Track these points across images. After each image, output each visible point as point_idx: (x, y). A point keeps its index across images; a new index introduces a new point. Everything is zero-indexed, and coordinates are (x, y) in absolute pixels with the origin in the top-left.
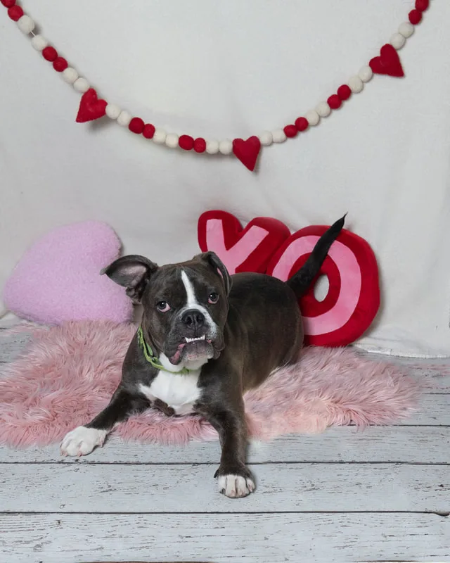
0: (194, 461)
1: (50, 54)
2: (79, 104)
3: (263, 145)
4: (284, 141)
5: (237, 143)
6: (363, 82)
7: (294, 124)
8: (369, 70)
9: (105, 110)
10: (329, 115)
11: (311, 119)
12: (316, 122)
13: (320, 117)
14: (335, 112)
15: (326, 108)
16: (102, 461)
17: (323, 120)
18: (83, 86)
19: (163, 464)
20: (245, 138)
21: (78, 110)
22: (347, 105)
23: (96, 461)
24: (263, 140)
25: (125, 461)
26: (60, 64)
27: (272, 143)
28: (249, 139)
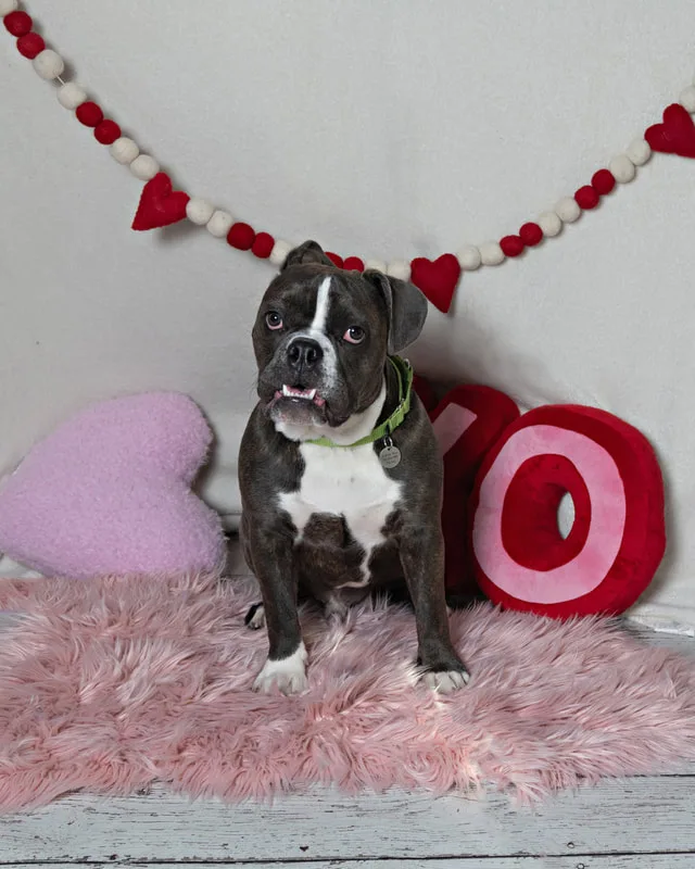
0: (334, 854)
1: (89, 113)
2: (138, 199)
3: (464, 270)
4: (502, 262)
5: (419, 265)
6: (635, 166)
7: (516, 233)
8: (645, 146)
9: (185, 210)
10: (578, 218)
11: (547, 226)
12: (557, 230)
13: (563, 223)
14: (589, 215)
15: (572, 208)
16: (159, 857)
17: (569, 228)
18: (148, 169)
19: (274, 861)
20: (433, 257)
21: (136, 210)
22: (608, 201)
23: (150, 858)
24: (465, 260)
25: (204, 857)
26: (107, 131)
27: (479, 266)
28: (440, 258)
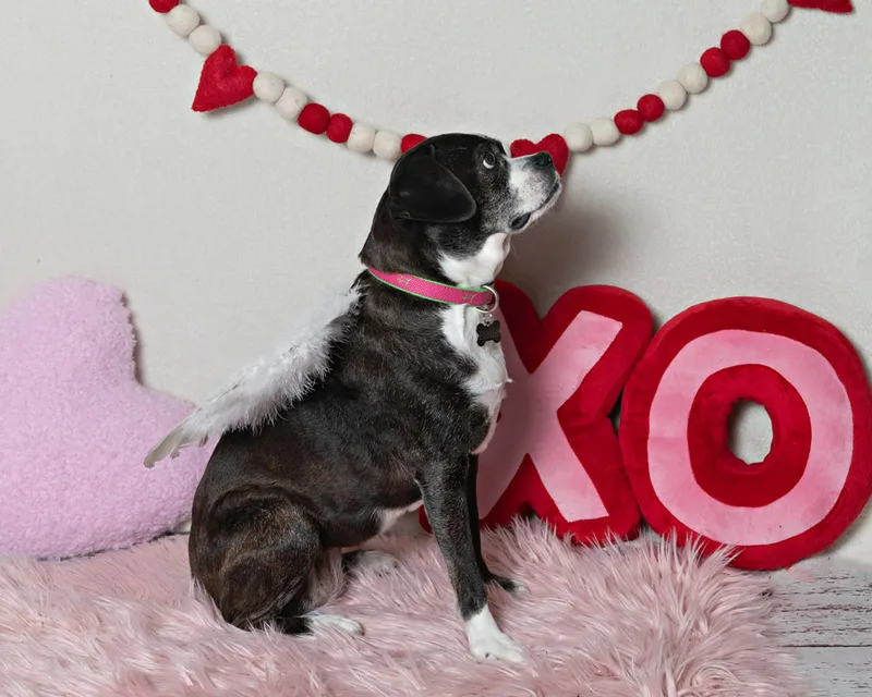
2: (199, 75)
3: (573, 153)
4: (616, 143)
5: (519, 148)
6: (771, 23)
7: (634, 107)
9: (251, 86)
10: (707, 87)
11: (669, 98)
12: (681, 102)
13: (688, 95)
14: (718, 83)
15: (697, 75)
17: (695, 100)
20: (536, 139)
21: (197, 88)
22: (741, 68)
24: (574, 141)
27: (591, 148)
28: (544, 140)
